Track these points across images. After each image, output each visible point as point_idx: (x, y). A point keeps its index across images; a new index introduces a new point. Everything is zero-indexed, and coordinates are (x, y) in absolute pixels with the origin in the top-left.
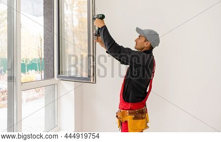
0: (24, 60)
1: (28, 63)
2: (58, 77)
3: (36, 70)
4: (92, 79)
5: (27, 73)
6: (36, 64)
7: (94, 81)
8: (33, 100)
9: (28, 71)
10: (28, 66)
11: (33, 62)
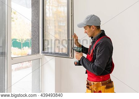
0: (20, 40)
1: (23, 42)
2: (42, 53)
3: (29, 47)
4: (70, 54)
5: (22, 49)
6: (29, 43)
7: (72, 56)
8: (26, 68)
9: (23, 47)
10: (23, 44)
11: (27, 41)
